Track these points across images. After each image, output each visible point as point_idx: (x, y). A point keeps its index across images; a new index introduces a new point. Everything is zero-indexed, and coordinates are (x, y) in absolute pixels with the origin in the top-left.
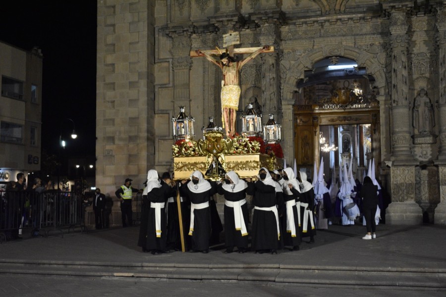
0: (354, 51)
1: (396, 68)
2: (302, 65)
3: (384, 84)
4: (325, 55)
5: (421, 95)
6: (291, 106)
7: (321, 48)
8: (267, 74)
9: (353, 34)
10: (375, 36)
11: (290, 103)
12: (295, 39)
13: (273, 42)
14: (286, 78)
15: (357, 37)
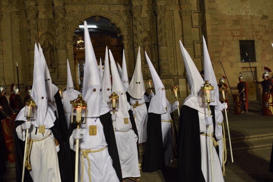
0: (109, 14)
1: (136, 25)
2: (78, 20)
3: (126, 34)
4: (92, 15)
5: (146, 40)
6: (72, 46)
7: (90, 10)
8: (60, 24)
9: (108, 3)
10: (121, 6)
11: (72, 43)
12: (73, 4)
13: (63, 4)
14: (68, 28)
15: (111, 6)
